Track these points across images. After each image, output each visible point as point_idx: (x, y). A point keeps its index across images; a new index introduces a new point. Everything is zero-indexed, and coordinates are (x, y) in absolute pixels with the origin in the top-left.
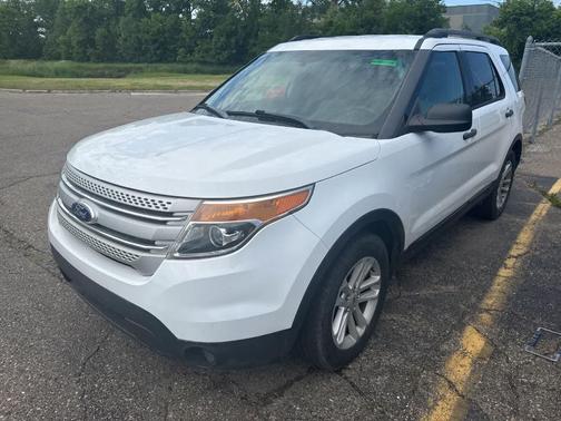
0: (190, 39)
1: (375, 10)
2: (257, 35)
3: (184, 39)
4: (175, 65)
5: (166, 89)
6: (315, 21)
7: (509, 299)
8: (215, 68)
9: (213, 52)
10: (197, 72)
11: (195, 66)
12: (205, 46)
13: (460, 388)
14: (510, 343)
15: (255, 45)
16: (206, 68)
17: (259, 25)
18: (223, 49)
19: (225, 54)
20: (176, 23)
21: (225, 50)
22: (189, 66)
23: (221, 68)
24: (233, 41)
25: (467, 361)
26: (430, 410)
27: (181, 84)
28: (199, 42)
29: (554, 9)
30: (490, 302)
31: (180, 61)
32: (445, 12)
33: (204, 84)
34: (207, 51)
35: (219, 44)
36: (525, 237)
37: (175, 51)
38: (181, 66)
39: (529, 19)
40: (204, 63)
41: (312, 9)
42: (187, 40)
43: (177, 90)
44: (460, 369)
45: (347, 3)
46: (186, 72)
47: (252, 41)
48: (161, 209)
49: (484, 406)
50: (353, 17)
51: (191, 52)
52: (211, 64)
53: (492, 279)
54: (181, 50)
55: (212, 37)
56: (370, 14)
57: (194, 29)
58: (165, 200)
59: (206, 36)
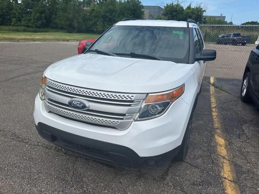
0: (19, 13)
1: (113, 5)
2: (56, 14)
3: (15, 14)
4: (10, 27)
5: (11, 40)
6: (85, 8)
7: (222, 123)
8: (35, 29)
9: (32, 21)
10: (25, 31)
11: (23, 28)
12: (28, 18)
13: (226, 157)
14: (232, 139)
15: (55, 18)
16: (29, 29)
17: (57, 8)
18: (38, 19)
19: (40, 22)
20: (9, 4)
21: (39, 20)
22: (20, 28)
23: (38, 30)
24: (43, 15)
25: (223, 148)
26: (222, 167)
27: (20, 37)
28: (24, 16)
29: (183, 10)
30: (217, 125)
31: (14, 25)
32: (143, 8)
33: (32, 37)
34: (29, 20)
35: (36, 17)
36: (213, 100)
37: (10, 20)
38: (14, 28)
39: (176, 13)
40: (28, 26)
41: (83, 3)
42: (17, 14)
43: (18, 40)
44: (223, 151)
45: (100, 1)
46: (18, 31)
47: (54, 16)
48: (129, 99)
49: (238, 162)
50: (103, 8)
51: (20, 20)
52: (32, 27)
53: (212, 117)
54: (14, 19)
55: (31, 13)
56: (111, 7)
57: (20, 9)
58: (130, 95)
59: (28, 13)
